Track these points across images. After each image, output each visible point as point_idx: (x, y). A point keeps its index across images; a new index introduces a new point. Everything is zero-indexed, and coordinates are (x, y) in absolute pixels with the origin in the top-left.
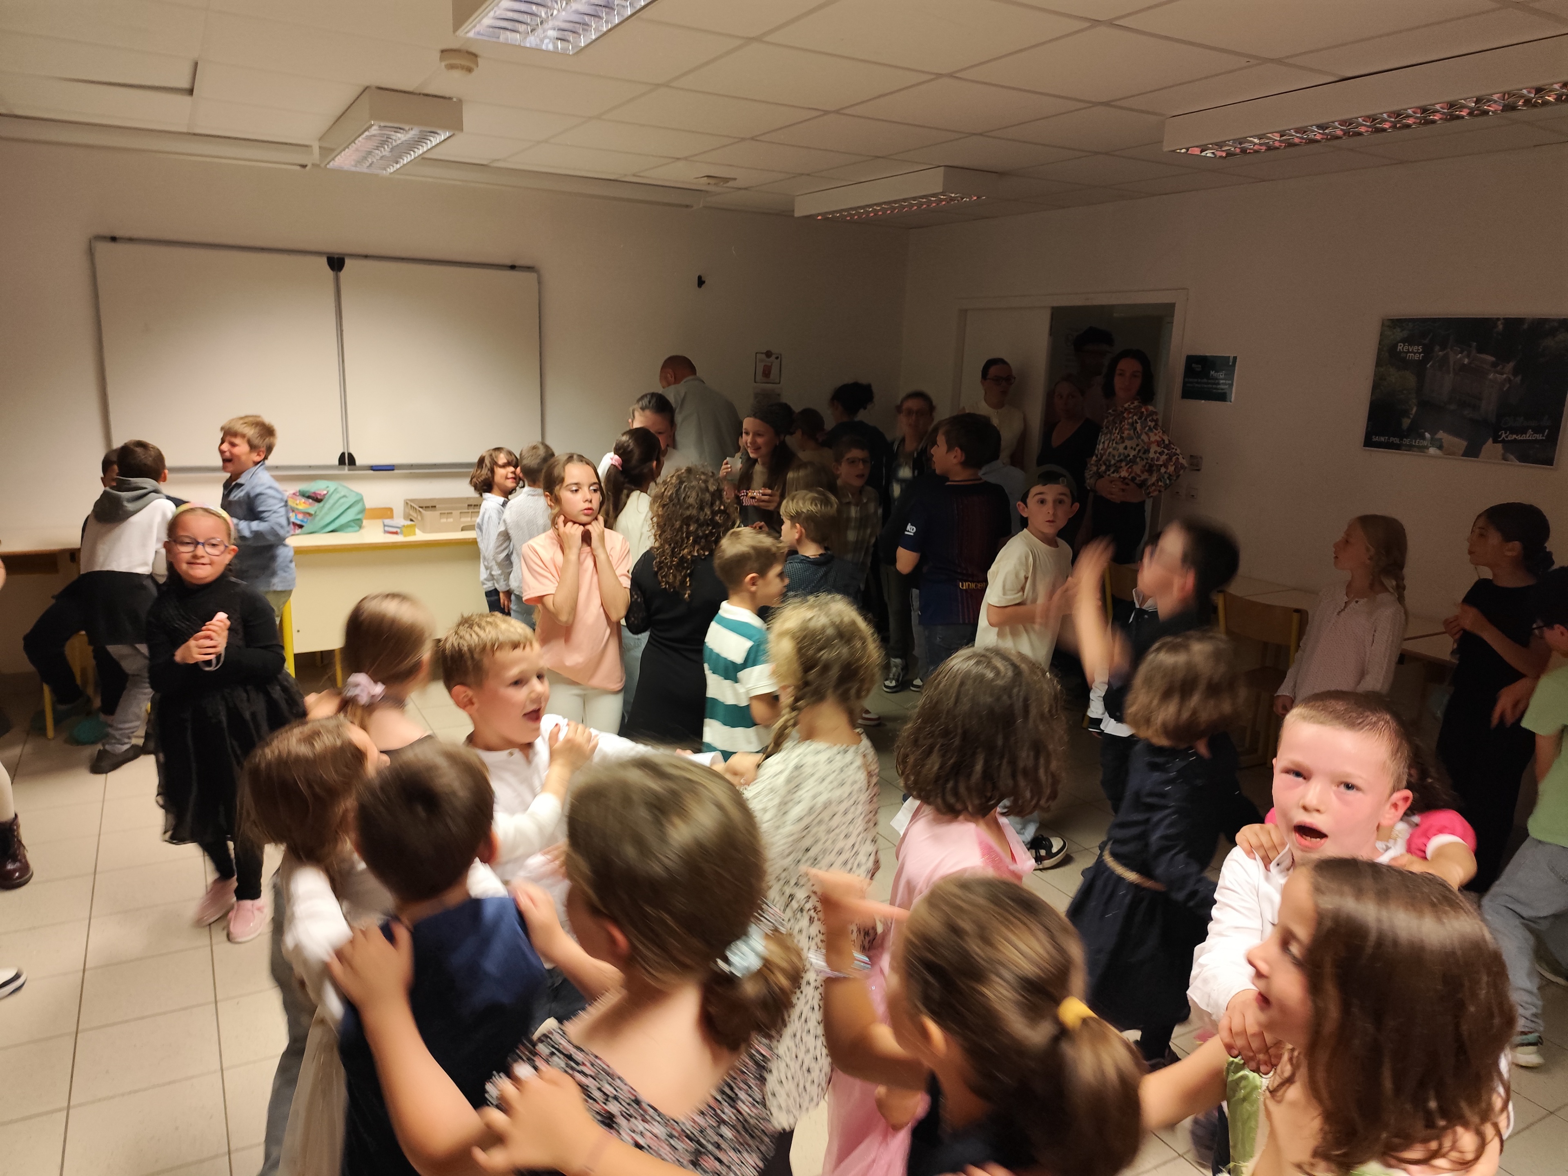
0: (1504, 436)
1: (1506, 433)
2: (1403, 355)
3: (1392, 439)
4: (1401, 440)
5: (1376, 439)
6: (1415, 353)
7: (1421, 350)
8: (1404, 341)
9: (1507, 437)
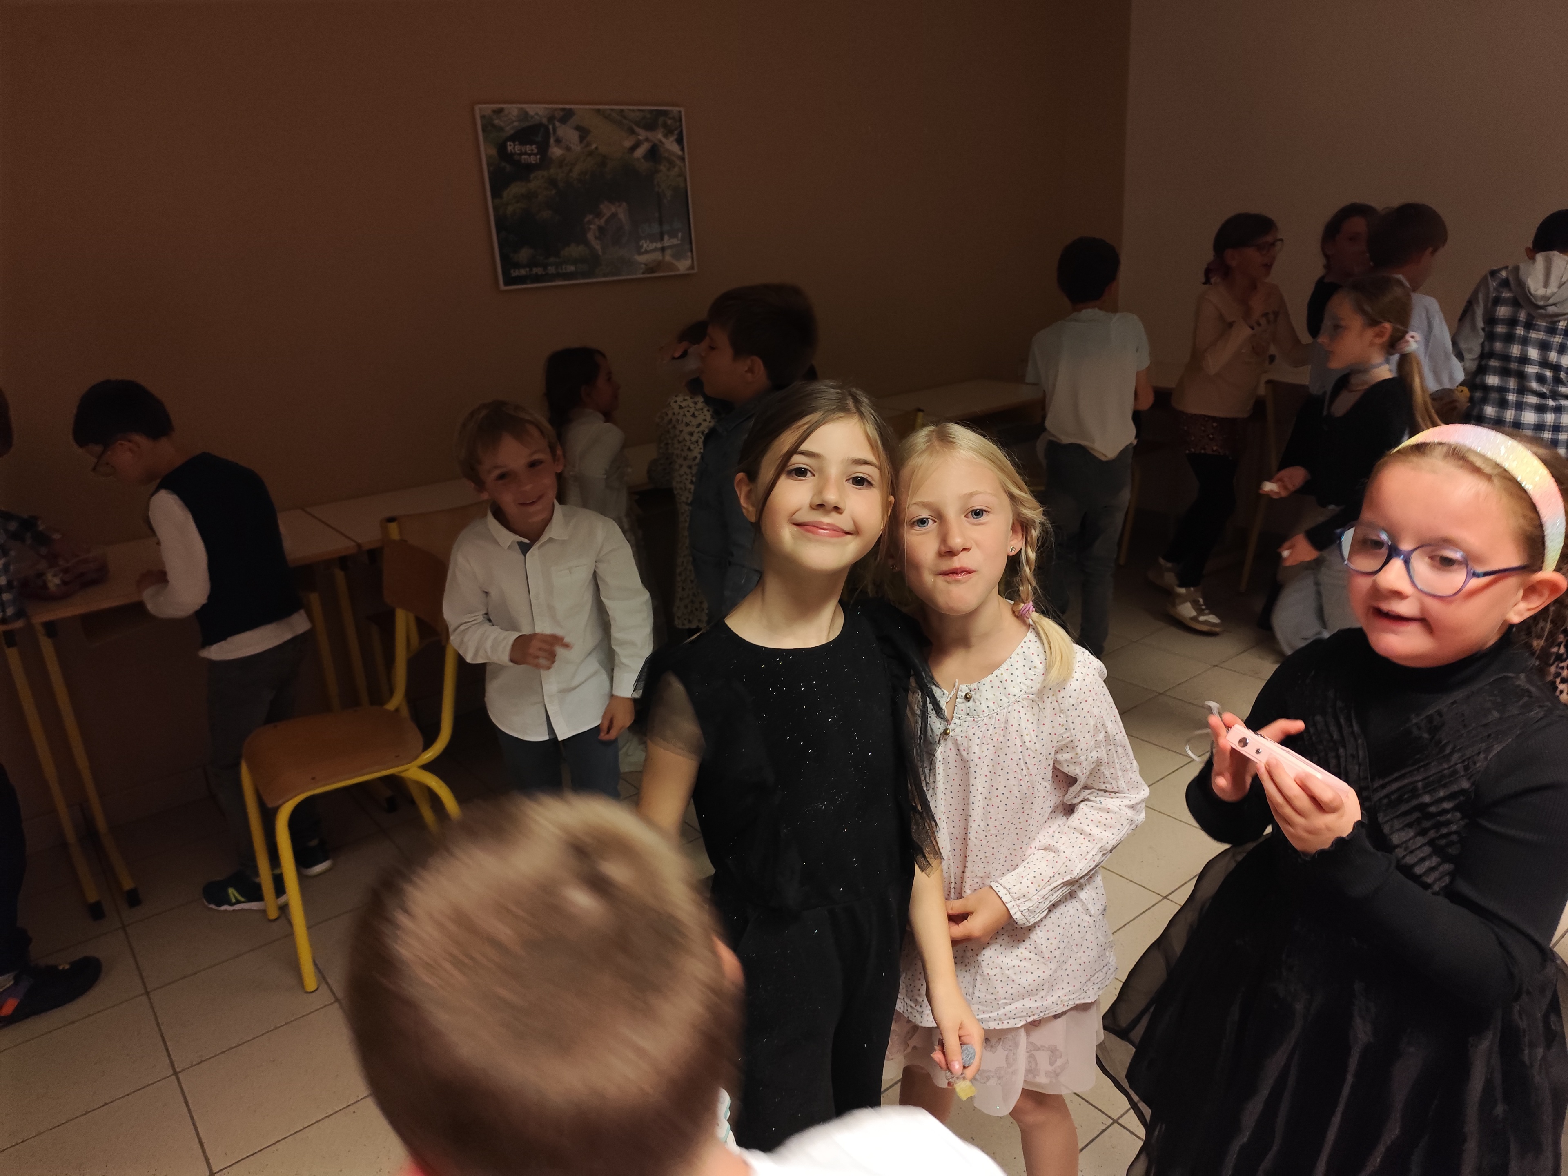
0: (645, 246)
1: (646, 242)
2: (517, 157)
3: (535, 270)
4: (545, 268)
5: (515, 273)
6: (530, 155)
7: (535, 151)
8: (513, 138)
9: (648, 246)
